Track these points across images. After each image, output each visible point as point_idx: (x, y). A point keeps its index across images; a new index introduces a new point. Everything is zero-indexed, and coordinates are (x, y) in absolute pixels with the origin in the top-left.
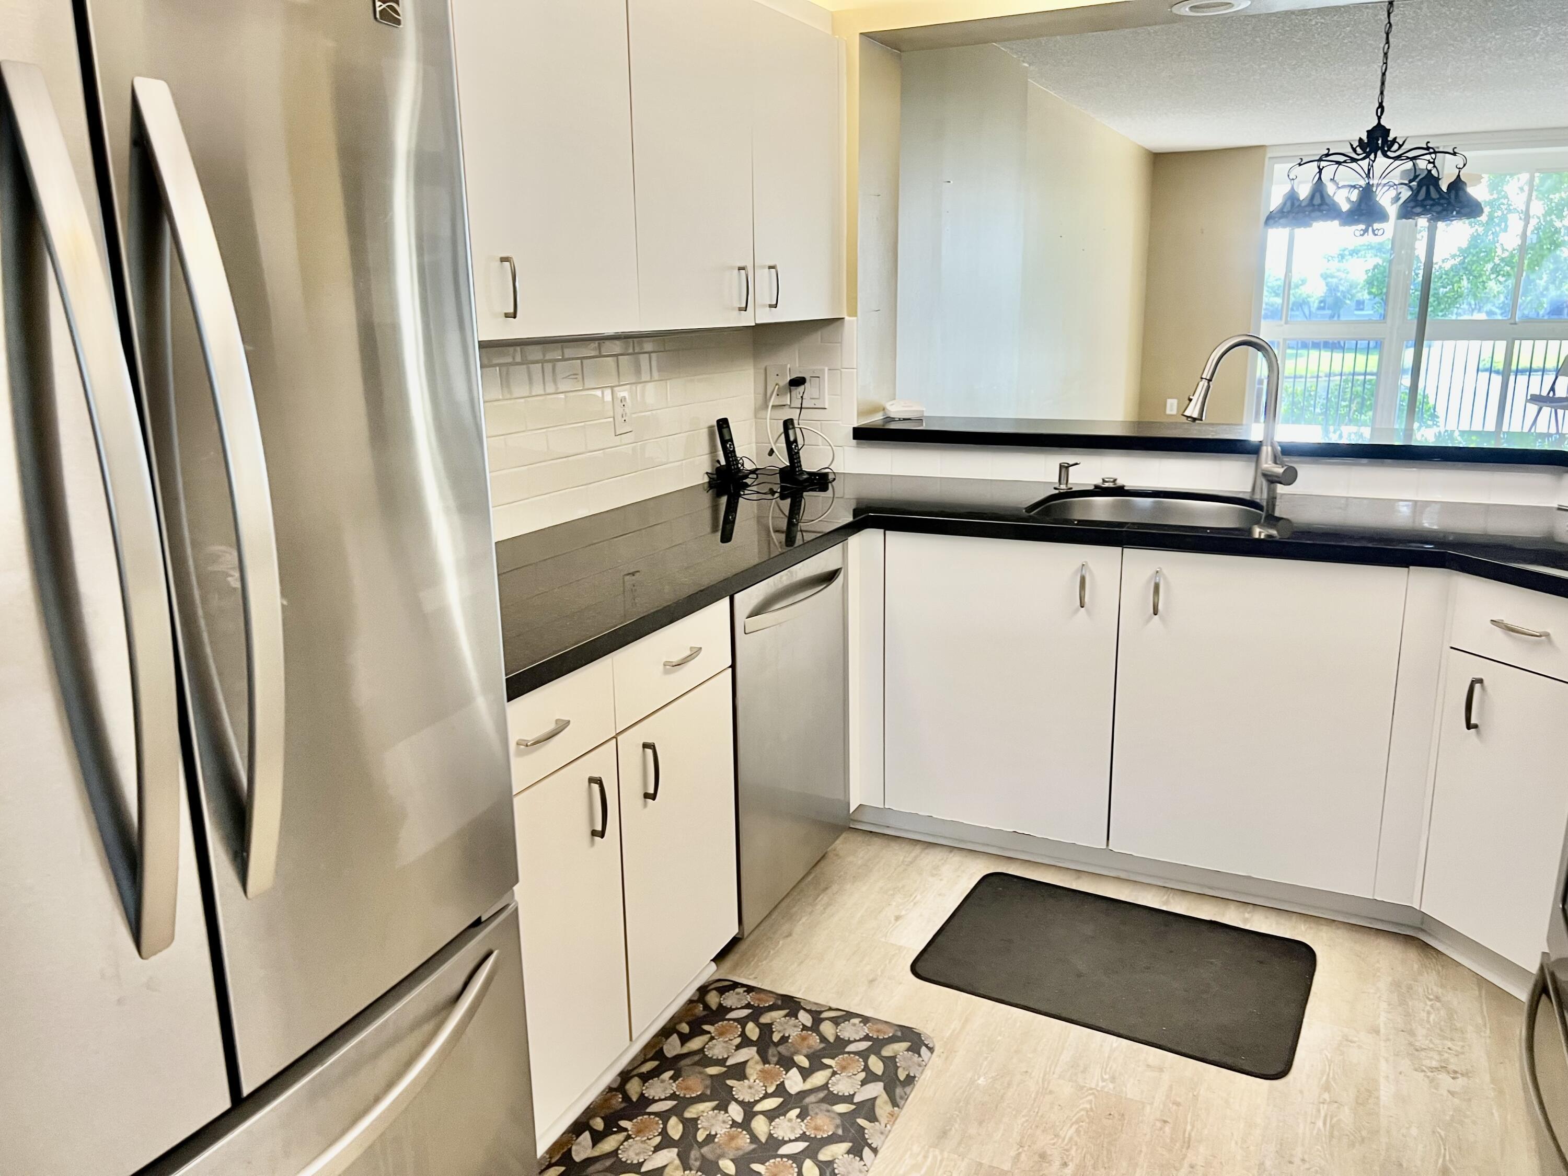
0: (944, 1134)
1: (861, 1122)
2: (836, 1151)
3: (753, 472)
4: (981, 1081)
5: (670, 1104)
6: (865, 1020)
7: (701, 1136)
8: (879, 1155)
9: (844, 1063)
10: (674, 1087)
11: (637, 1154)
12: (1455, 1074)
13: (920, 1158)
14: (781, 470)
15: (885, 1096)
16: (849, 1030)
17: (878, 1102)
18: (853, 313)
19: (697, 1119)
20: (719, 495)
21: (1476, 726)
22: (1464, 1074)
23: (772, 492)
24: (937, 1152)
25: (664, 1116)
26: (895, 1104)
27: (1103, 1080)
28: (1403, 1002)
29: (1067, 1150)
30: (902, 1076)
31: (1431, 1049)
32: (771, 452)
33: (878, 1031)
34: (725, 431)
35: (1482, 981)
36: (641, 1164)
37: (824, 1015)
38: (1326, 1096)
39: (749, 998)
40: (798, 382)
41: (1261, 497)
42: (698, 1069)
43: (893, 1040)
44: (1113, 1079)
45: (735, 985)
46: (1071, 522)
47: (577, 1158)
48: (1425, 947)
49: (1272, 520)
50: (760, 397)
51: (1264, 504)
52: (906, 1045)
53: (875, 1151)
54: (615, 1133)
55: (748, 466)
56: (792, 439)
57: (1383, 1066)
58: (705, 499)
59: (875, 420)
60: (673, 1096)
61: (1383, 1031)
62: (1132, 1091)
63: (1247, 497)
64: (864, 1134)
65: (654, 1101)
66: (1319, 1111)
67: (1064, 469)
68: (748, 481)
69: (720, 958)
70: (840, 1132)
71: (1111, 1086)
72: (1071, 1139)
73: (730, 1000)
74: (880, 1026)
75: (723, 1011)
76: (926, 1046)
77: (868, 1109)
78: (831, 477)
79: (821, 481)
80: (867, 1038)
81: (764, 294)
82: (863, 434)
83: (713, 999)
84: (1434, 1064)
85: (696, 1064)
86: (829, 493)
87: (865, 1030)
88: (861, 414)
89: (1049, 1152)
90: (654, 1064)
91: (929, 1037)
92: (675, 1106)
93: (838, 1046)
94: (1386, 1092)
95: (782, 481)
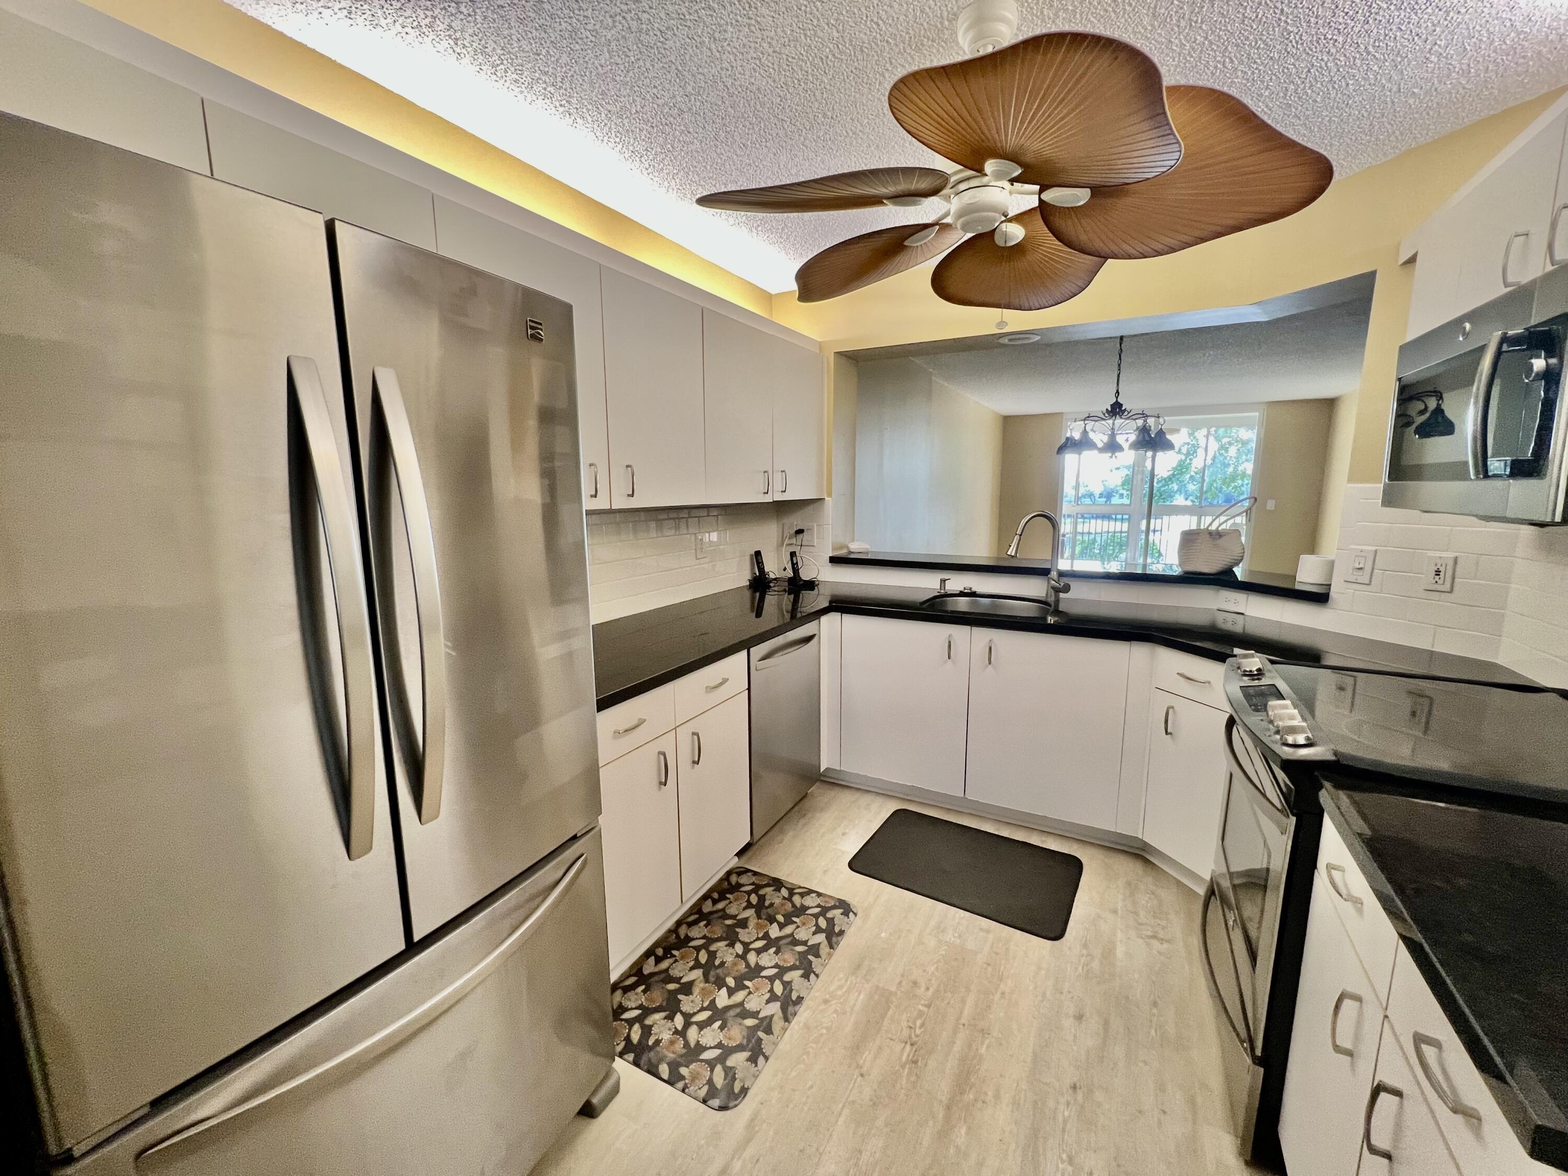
0: (858, 967)
1: (810, 957)
2: (794, 976)
3: (775, 579)
4: (883, 935)
5: (702, 942)
6: (819, 895)
7: (717, 963)
8: (819, 979)
9: (804, 921)
10: (705, 931)
11: (680, 971)
12: (1162, 941)
13: (843, 981)
14: (790, 578)
15: (826, 942)
16: (810, 901)
17: (822, 946)
18: (830, 495)
19: (717, 951)
20: (755, 592)
21: (1171, 734)
22: (1168, 941)
23: (785, 590)
24: (853, 978)
25: (698, 949)
26: (831, 947)
27: (955, 937)
28: (1132, 894)
29: (930, 980)
30: (837, 930)
31: (1146, 924)
32: (785, 569)
33: (826, 902)
34: (759, 557)
35: (1179, 883)
36: (681, 978)
37: (797, 891)
38: (1084, 952)
39: (754, 879)
40: (800, 532)
41: (1051, 599)
42: (720, 921)
43: (834, 907)
44: (960, 937)
45: (748, 871)
46: (947, 612)
47: (646, 972)
48: (1146, 861)
49: (1057, 612)
50: (780, 540)
51: (1053, 604)
52: (841, 911)
53: (817, 976)
54: (669, 958)
55: (772, 576)
56: (795, 562)
57: (1120, 935)
58: (748, 594)
59: (842, 553)
60: (704, 937)
61: (1120, 912)
62: (970, 945)
63: (1043, 599)
64: (811, 965)
65: (693, 939)
66: (1080, 961)
67: (943, 581)
68: (772, 585)
69: (740, 854)
70: (798, 963)
71: (958, 941)
72: (933, 973)
73: (744, 879)
74: (827, 899)
75: (739, 886)
76: (853, 912)
77: (815, 950)
78: (817, 583)
79: (811, 585)
80: (818, 906)
81: (778, 486)
82: (834, 560)
83: (734, 879)
84: (1149, 933)
85: (720, 917)
86: (816, 591)
87: (818, 901)
88: (834, 549)
89: (919, 981)
90: (697, 916)
91: (855, 907)
92: (705, 943)
93: (803, 910)
94: (1120, 951)
95: (789, 585)
